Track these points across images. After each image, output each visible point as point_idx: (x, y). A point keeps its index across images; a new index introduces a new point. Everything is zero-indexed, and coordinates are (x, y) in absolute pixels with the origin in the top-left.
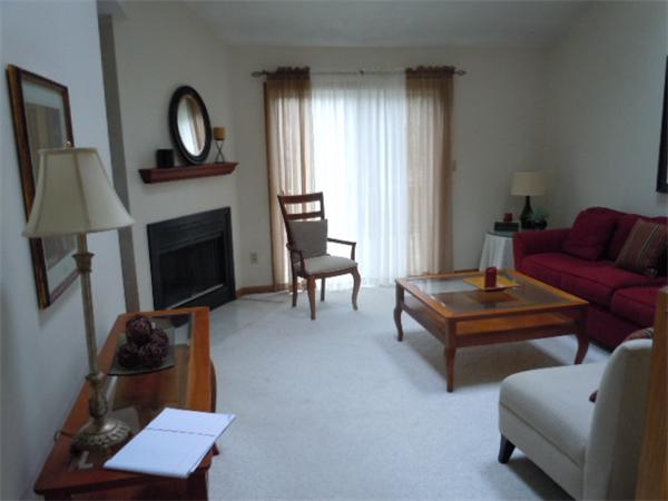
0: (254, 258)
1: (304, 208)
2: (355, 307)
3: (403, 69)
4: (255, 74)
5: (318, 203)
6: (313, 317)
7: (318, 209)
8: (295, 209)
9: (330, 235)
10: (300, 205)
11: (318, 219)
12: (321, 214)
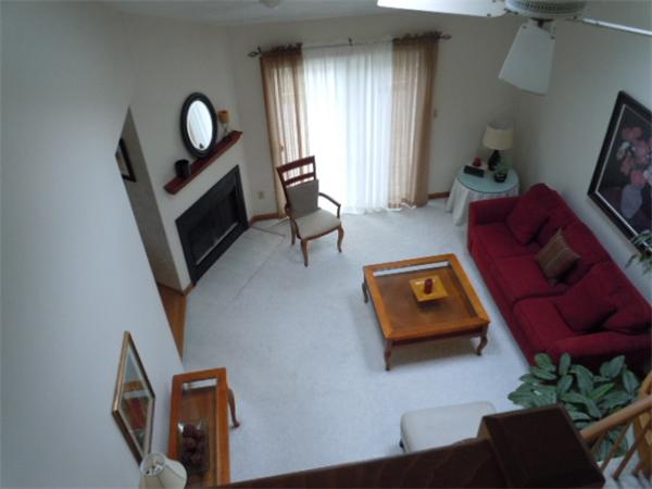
0: (261, 195)
1: (301, 171)
2: (340, 251)
3: (390, 38)
4: (252, 55)
5: (311, 165)
6: (306, 265)
7: (311, 170)
8: (294, 173)
9: (321, 190)
10: (298, 169)
11: (312, 179)
12: (313, 174)
